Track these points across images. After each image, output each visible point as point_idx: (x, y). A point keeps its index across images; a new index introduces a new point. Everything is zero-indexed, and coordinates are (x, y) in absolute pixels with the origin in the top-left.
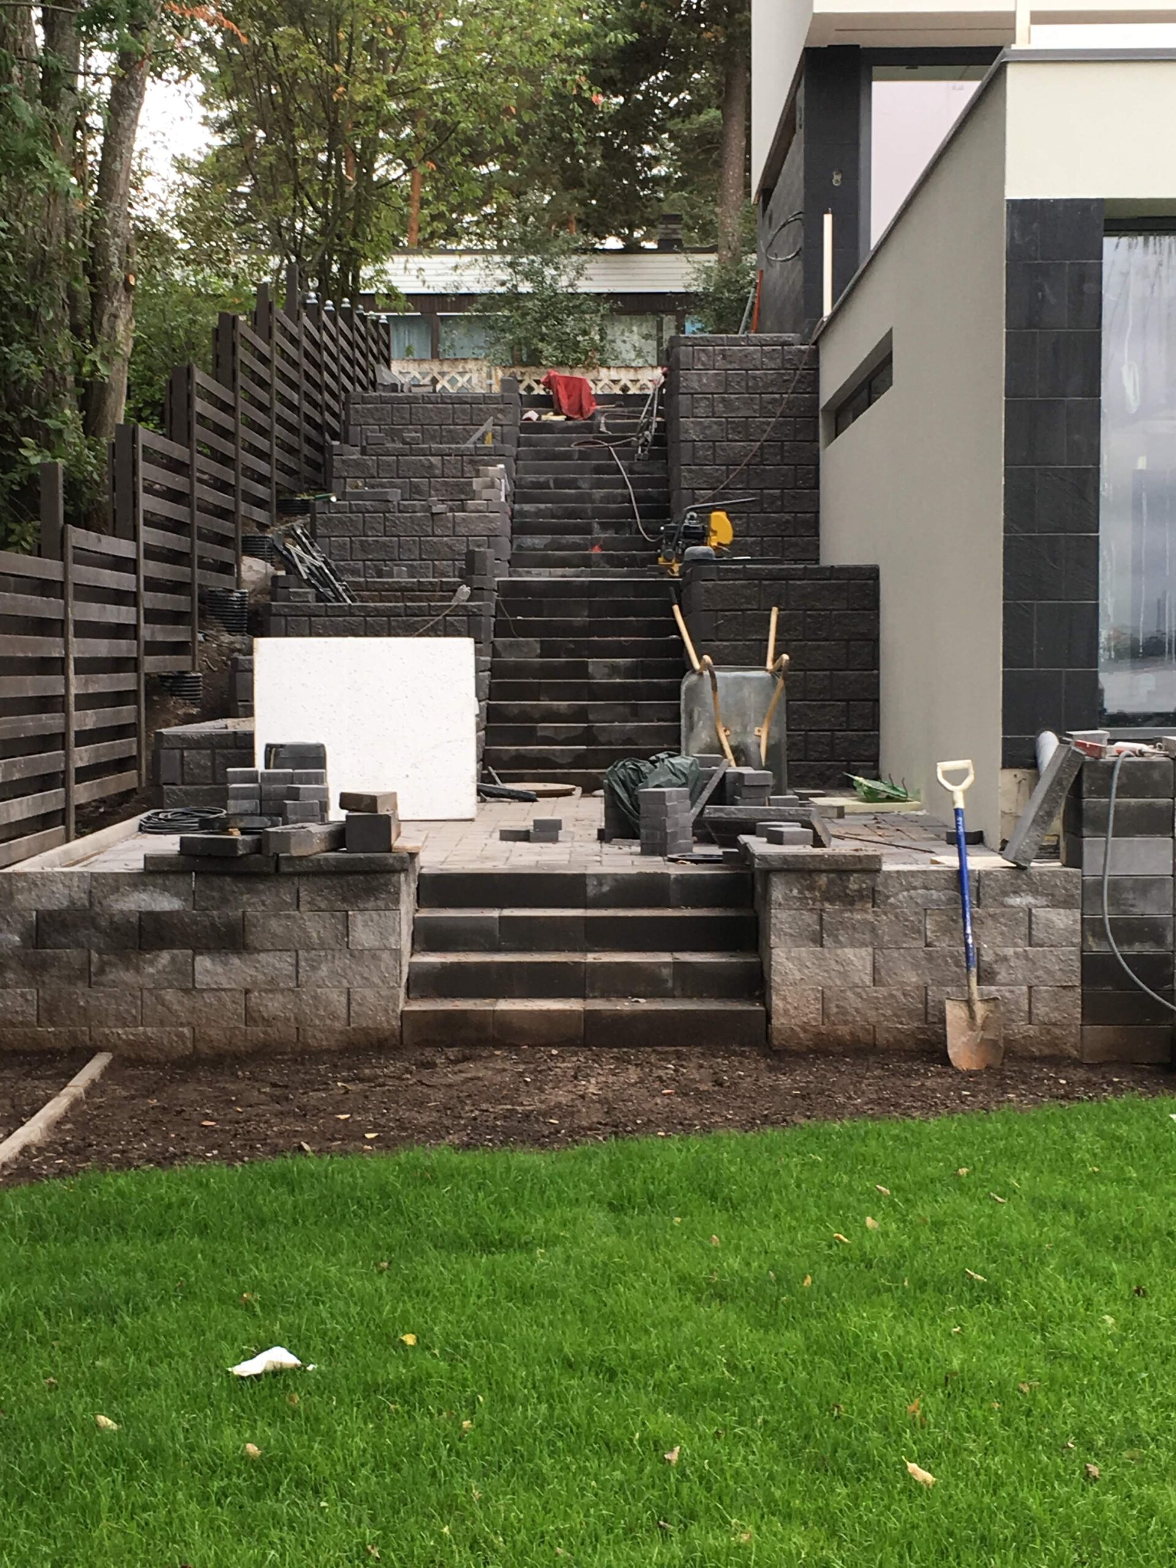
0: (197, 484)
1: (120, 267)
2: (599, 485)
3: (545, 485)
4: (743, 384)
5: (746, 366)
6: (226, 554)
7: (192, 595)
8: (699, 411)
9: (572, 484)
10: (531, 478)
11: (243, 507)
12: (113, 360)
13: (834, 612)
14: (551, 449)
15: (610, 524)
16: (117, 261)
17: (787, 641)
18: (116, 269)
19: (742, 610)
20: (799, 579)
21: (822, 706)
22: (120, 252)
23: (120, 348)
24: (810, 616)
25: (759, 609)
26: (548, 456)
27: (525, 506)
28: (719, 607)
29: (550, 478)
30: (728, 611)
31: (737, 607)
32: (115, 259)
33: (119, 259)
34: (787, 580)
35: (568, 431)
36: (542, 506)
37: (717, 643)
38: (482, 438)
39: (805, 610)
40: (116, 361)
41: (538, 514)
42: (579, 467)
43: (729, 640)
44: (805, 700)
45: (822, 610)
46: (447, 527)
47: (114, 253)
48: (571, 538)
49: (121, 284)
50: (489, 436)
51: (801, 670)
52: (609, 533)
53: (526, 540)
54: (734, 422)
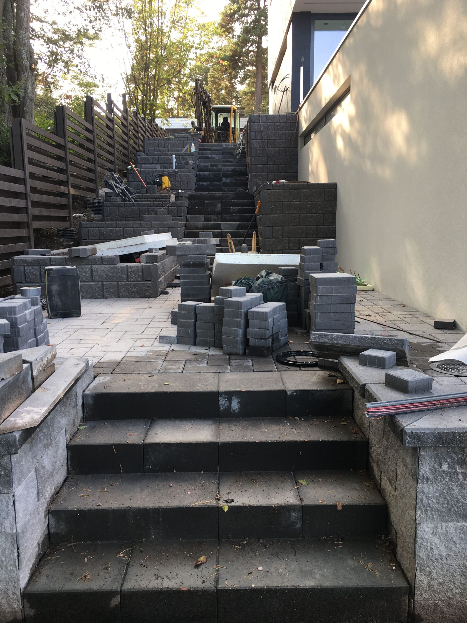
0: (68, 154)
1: (27, 60)
2: (225, 166)
3: (207, 166)
4: (273, 128)
6: (91, 185)
7: (68, 198)
9: (216, 166)
10: (203, 164)
11: (99, 169)
12: (27, 100)
13: (318, 202)
14: (209, 156)
15: (228, 178)
16: (25, 57)
17: (299, 214)
18: (25, 60)
19: (282, 202)
20: (305, 189)
21: (313, 240)
22: (27, 53)
23: (30, 95)
24: (309, 204)
25: (289, 201)
26: (208, 158)
27: (201, 173)
28: (273, 201)
29: (209, 164)
30: (276, 202)
31: (280, 201)
32: (24, 56)
33: (27, 56)
34: (300, 189)
35: (214, 150)
36: (206, 173)
37: (272, 215)
38: (186, 150)
39: (307, 202)
40: (28, 101)
41: (204, 175)
42: (218, 161)
43: (276, 214)
44: (306, 237)
45: (314, 201)
46: (173, 178)
47: (24, 54)
48: (215, 182)
49: (28, 67)
50: (189, 150)
51: (305, 226)
52: (228, 181)
53: (202, 183)
54: (269, 141)
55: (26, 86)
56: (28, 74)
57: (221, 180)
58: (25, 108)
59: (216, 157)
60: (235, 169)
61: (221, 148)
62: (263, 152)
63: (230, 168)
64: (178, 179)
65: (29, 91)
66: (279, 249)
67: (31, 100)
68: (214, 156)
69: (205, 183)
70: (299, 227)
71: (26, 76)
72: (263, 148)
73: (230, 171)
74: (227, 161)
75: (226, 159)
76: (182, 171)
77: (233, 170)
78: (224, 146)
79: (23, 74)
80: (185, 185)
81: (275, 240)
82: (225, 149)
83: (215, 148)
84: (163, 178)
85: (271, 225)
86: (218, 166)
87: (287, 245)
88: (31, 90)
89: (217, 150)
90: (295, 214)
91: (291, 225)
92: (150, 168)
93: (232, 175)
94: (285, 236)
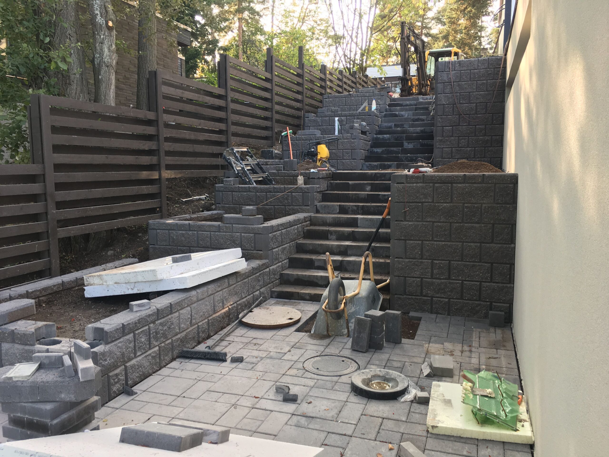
1: (101, 16)
2: (413, 126)
3: (390, 127)
4: (468, 77)
5: (469, 68)
8: (447, 91)
9: (402, 126)
10: (386, 124)
12: (102, 66)
13: (484, 205)
14: (397, 113)
15: (412, 142)
16: (99, 13)
17: (451, 223)
18: (99, 17)
19: (422, 203)
20: (460, 183)
21: (473, 266)
22: (100, 8)
23: (106, 60)
24: (467, 207)
25: (433, 202)
26: (396, 115)
27: (379, 136)
28: (406, 200)
29: (393, 124)
30: (411, 203)
31: (418, 201)
32: (97, 12)
33: (100, 12)
34: (452, 183)
35: (407, 105)
36: (385, 136)
37: (405, 223)
38: (364, 109)
39: (464, 203)
40: (104, 67)
41: (383, 139)
42: (407, 120)
43: (412, 221)
44: (462, 261)
45: (475, 203)
46: (334, 146)
47: (97, 9)
48: (392, 149)
49: (104, 25)
50: (367, 108)
51: (460, 242)
52: (411, 146)
53: (375, 150)
54: (463, 95)
55: (101, 50)
56: (104, 35)
57: (402, 145)
58: (100, 77)
59: (406, 114)
60: (424, 129)
61: (415, 102)
62: (453, 109)
63: (419, 129)
64: (340, 147)
65: (105, 55)
66: (415, 275)
67: (107, 66)
68: (403, 113)
69: (379, 150)
70: (449, 243)
71: (102, 37)
72: (453, 104)
73: (417, 133)
74: (418, 120)
75: (416, 117)
76: (345, 137)
77: (422, 131)
78: (421, 100)
79: (98, 34)
80: (348, 154)
81: (409, 261)
82: (421, 103)
83: (408, 102)
84: (319, 146)
85: (403, 238)
86: (405, 126)
87: (430, 270)
88: (108, 54)
89: (411, 105)
90: (443, 222)
91: (435, 239)
92: (307, 133)
93: (418, 138)
94: (425, 257)
